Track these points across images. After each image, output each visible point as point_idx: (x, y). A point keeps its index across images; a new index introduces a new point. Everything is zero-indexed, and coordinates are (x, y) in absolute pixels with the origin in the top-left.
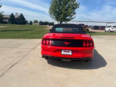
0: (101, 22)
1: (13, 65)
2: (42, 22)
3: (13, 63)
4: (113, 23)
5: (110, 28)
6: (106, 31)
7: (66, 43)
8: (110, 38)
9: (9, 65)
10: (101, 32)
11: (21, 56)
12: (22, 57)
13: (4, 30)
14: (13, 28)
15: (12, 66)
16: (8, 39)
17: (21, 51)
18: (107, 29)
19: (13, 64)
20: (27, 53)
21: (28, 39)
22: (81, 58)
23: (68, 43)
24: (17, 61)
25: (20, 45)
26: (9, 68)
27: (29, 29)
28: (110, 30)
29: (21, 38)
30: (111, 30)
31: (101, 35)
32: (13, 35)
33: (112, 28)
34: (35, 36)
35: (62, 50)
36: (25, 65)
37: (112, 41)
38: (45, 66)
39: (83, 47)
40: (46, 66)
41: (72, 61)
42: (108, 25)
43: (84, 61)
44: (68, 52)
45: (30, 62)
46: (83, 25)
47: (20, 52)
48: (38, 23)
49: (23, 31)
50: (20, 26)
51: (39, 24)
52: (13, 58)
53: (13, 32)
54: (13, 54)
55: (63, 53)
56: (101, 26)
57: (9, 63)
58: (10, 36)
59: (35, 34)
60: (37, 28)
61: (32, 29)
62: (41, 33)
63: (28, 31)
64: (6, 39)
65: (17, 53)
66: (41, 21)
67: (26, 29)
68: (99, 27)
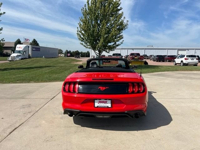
0: (168, 49)
1: (16, 129)
2: (70, 51)
3: (15, 125)
4: (188, 49)
5: (183, 59)
6: (176, 64)
7: (102, 88)
8: (182, 75)
9: (9, 128)
10: (168, 66)
11: (30, 112)
12: (32, 114)
13: (3, 68)
14: (19, 64)
15: (14, 130)
16: (9, 83)
17: (30, 104)
18: (178, 61)
19: (15, 127)
20: (40, 107)
21: (44, 82)
22: (126, 112)
23: (104, 88)
24: (23, 121)
25: (29, 93)
26: (8, 133)
27: (47, 64)
28: (182, 61)
29: (31, 81)
30: (185, 62)
31: (168, 71)
32: (20, 75)
33: (186, 59)
34: (56, 76)
35: (95, 100)
36: (37, 127)
37: (185, 80)
38: (69, 127)
39: (128, 93)
40: (71, 127)
41: (113, 117)
42: (181, 53)
43: (132, 117)
44: (106, 102)
45: (44, 122)
46: (138, 54)
47: (29, 106)
48: (63, 53)
49: (35, 69)
50: (32, 61)
51: (65, 56)
52: (16, 116)
53: (18, 71)
54: (16, 110)
55: (97, 104)
56: (169, 56)
57: (9, 125)
58: (14, 78)
59: (56, 73)
60: (60, 63)
61: (51, 65)
62: (66, 72)
63: (44, 69)
64: (6, 83)
65: (23, 107)
66: (67, 51)
67: (42, 66)
68: (166, 57)
